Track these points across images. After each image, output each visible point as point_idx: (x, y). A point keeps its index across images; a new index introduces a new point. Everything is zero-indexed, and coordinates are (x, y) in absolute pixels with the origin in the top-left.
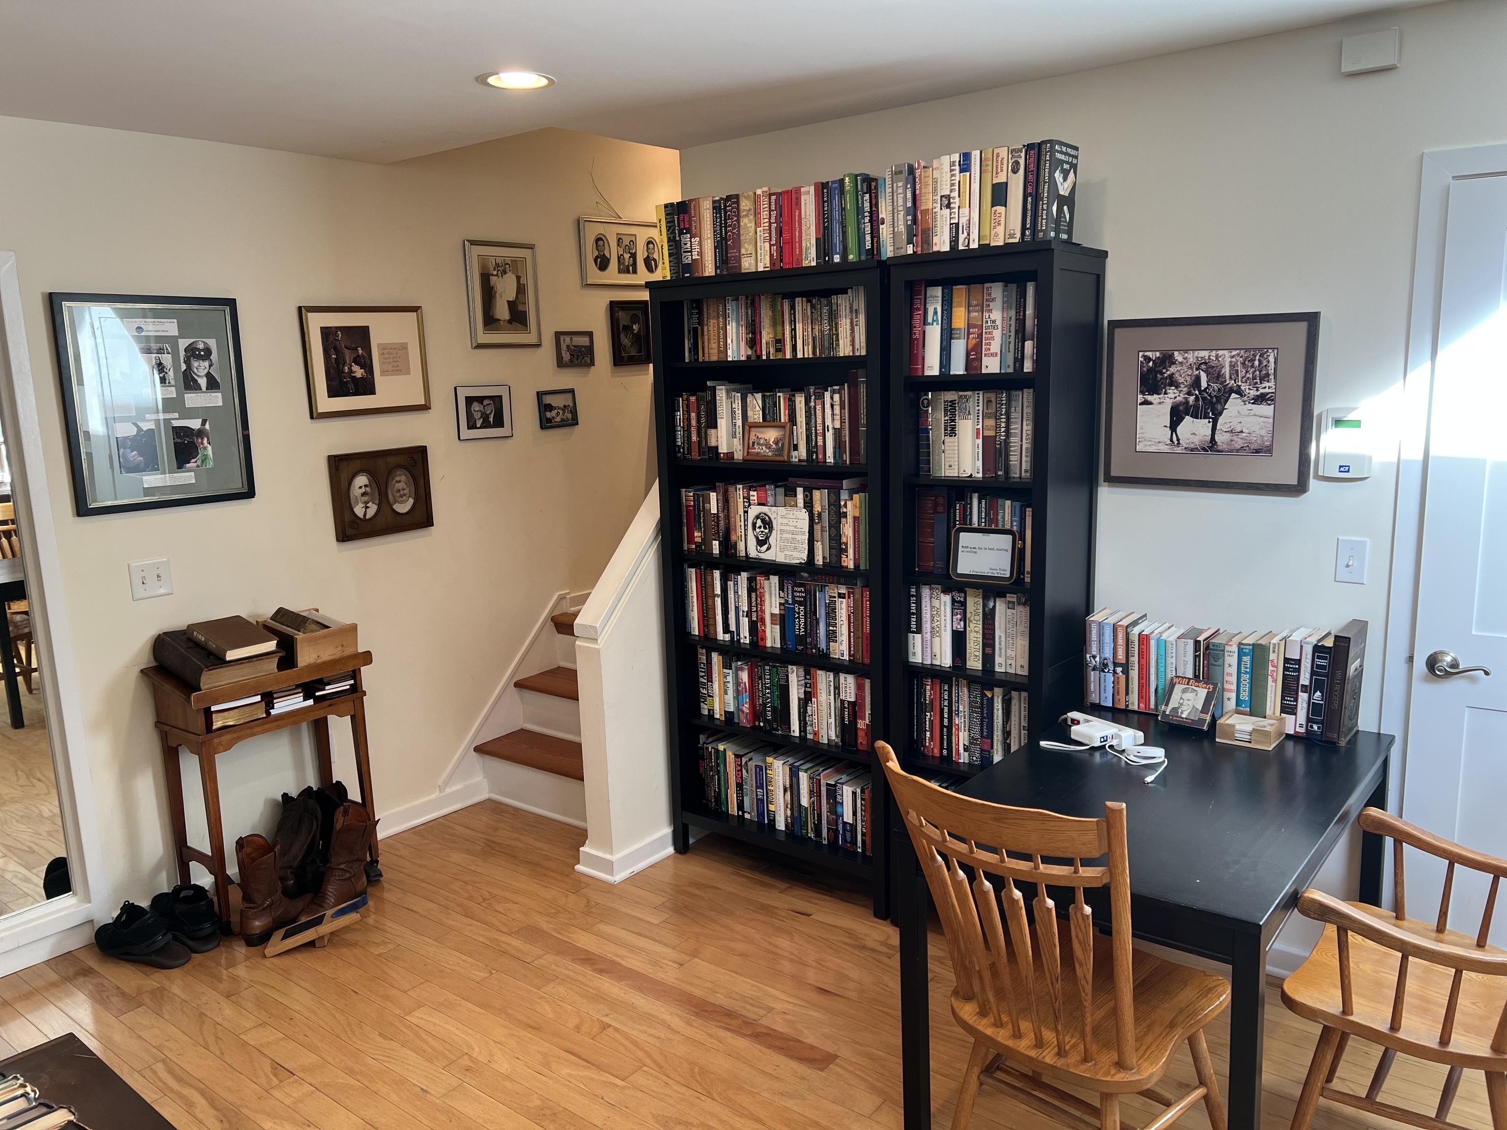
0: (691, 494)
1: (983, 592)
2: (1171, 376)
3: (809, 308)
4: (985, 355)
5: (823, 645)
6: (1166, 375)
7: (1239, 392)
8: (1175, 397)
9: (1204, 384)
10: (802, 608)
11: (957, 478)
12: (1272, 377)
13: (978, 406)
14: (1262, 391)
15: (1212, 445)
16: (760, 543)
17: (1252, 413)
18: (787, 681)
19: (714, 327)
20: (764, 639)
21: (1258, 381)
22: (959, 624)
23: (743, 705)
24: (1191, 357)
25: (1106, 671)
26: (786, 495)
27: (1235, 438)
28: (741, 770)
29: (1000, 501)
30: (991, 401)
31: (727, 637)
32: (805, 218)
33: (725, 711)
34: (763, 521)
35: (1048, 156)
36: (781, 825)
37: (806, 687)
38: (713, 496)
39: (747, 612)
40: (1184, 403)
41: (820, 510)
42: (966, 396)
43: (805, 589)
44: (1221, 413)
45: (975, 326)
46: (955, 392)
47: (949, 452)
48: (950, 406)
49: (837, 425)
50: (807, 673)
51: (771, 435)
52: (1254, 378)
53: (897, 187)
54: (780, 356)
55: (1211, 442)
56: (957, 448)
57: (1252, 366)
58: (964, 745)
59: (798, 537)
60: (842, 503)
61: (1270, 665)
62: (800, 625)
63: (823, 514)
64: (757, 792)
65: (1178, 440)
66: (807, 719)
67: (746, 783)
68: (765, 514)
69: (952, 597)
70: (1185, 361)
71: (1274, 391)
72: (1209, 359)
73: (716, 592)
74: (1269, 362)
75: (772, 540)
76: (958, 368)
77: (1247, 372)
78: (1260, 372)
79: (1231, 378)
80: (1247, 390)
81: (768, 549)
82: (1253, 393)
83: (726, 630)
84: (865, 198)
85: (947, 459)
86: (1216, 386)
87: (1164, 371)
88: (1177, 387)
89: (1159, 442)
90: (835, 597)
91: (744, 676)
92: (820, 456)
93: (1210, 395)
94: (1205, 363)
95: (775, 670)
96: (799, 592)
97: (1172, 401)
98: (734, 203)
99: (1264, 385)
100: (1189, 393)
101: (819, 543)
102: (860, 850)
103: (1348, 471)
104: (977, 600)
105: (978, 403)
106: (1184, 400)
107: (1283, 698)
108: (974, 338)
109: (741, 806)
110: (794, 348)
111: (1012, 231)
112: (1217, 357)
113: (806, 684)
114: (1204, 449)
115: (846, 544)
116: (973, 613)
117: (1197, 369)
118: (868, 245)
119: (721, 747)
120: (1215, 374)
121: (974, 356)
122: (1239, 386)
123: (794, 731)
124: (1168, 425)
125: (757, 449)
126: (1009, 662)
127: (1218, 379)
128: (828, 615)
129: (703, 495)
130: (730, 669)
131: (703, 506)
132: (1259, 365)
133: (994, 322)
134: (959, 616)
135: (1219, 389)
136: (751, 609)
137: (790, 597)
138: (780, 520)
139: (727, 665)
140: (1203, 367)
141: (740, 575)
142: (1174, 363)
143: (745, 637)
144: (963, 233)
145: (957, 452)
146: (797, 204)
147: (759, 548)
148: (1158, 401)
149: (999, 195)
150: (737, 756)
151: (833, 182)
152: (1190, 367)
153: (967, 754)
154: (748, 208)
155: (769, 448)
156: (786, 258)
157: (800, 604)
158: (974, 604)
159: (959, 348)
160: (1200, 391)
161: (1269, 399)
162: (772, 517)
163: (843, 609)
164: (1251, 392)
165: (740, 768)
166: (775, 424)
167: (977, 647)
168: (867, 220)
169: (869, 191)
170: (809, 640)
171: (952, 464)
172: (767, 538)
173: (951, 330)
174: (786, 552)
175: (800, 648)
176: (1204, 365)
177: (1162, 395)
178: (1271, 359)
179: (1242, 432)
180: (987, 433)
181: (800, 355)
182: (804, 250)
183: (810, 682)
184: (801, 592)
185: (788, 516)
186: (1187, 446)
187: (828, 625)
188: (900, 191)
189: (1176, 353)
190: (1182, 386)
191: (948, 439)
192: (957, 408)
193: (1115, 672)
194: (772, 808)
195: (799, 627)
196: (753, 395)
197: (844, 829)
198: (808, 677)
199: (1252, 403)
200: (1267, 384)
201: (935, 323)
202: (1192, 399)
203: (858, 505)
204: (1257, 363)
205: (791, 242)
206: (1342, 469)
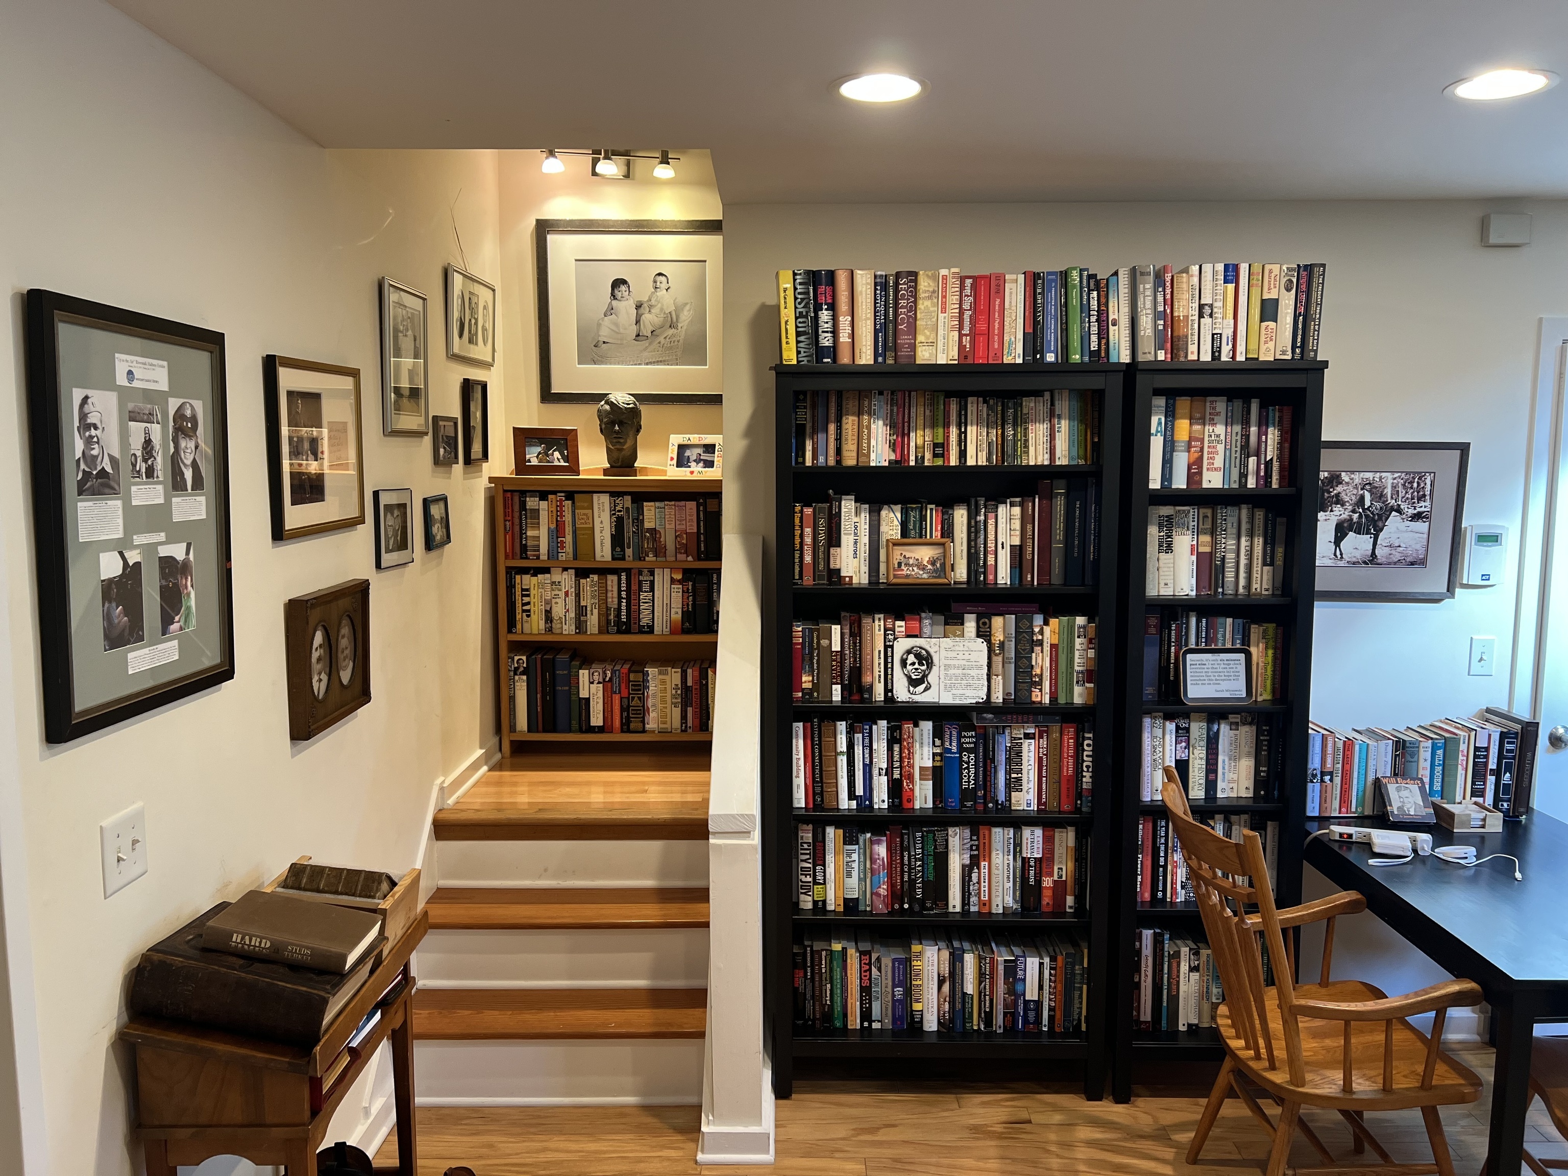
0: (800, 629)
1: (1208, 716)
2: (1338, 495)
3: (985, 409)
4: (1208, 469)
5: (1001, 797)
6: (1332, 494)
7: (1399, 511)
8: (1341, 515)
9: (1367, 503)
10: (972, 756)
11: (1172, 597)
12: (1428, 497)
13: (1193, 521)
14: (1418, 510)
15: (1372, 559)
16: (914, 683)
17: (1409, 529)
18: (947, 846)
19: (853, 425)
20: (911, 800)
21: (1416, 501)
22: (1183, 752)
23: (880, 887)
24: (1357, 478)
25: (1315, 781)
26: (945, 624)
27: (1393, 552)
28: (870, 970)
29: (1220, 620)
30: (1207, 517)
31: (854, 804)
32: (1010, 309)
33: (844, 899)
34: (918, 656)
35: (1321, 279)
36: (931, 1024)
37: (971, 850)
38: (836, 629)
39: (887, 769)
40: (1349, 520)
41: (1002, 639)
42: (1184, 511)
43: (976, 734)
44: (1381, 530)
45: (1197, 440)
46: (1172, 507)
47: (1165, 569)
48: (1166, 521)
49: (1017, 542)
50: (974, 832)
51: (925, 554)
52: (1413, 498)
53: (1144, 289)
54: (939, 462)
55: (1371, 556)
56: (1172, 565)
57: (1411, 488)
58: (1182, 882)
59: (973, 672)
60: (1037, 630)
61: (1460, 755)
62: (970, 776)
63: (1006, 643)
64: (893, 992)
65: (1341, 554)
66: (971, 888)
67: (876, 985)
68: (921, 648)
69: (1176, 724)
70: (1351, 481)
71: (1429, 510)
72: (1374, 480)
73: (839, 750)
74: (1426, 484)
75: (930, 678)
76: (1180, 482)
77: (1406, 493)
78: (1418, 493)
79: (1392, 498)
80: (1406, 510)
81: (926, 689)
82: (1411, 511)
83: (852, 795)
84: (1091, 296)
85: (1161, 578)
86: (1378, 505)
87: (1331, 490)
88: (1342, 505)
89: (1323, 557)
90: (1021, 739)
91: (882, 851)
92: (991, 577)
93: (1372, 513)
94: (1370, 484)
95: (931, 835)
96: (969, 737)
97: (1337, 518)
98: (911, 281)
99: (1420, 505)
100: (1354, 511)
101: (1000, 677)
102: (1045, 1029)
103: (1489, 580)
104: (1202, 724)
105: (1193, 518)
106: (1348, 518)
107: (1473, 783)
108: (1195, 452)
109: (866, 1015)
110: (963, 454)
111: (1284, 348)
112: (1381, 478)
113: (971, 846)
114: (1365, 563)
115: (1041, 676)
116: (1198, 739)
117: (1362, 489)
118: (1094, 346)
119: (837, 947)
120: (1379, 495)
121: (1195, 472)
122: (1399, 505)
123: (954, 907)
124: (1333, 541)
125: (905, 571)
126: (1231, 785)
127: (1380, 499)
128: (1009, 760)
129: (818, 630)
130: (857, 843)
131: (818, 643)
132: (1418, 487)
133: (1218, 436)
134: (1184, 744)
135: (1381, 508)
136: (892, 765)
137: (954, 744)
138: (943, 653)
139: (850, 839)
140: (1368, 487)
141: (876, 724)
142: (1341, 483)
143: (881, 798)
144: (1228, 344)
145: (1172, 569)
146: (997, 292)
147: (911, 689)
148: (1325, 518)
149: (1269, 310)
150: (862, 953)
151: (1049, 273)
152: (1356, 487)
153: (1183, 891)
154: (931, 289)
155: (923, 569)
156: (981, 352)
157: (969, 751)
158: (1198, 729)
159: (1181, 461)
160: (1364, 509)
161: (1424, 517)
162: (932, 651)
163: (1030, 752)
164: (1409, 510)
165: (867, 967)
166: (923, 540)
167: (1202, 775)
168: (1093, 319)
169: (1098, 288)
170: (980, 793)
171: (1168, 582)
172: (925, 676)
173: (1173, 442)
174: (954, 692)
175: (969, 804)
176: (1368, 485)
177: (1328, 513)
178: (1428, 482)
179: (1399, 546)
180: (1201, 549)
181: (971, 462)
182: (1006, 345)
183: (976, 843)
184: (972, 737)
185: (957, 648)
186: (1349, 560)
187: (1008, 772)
188: (1148, 293)
189: (1343, 474)
190: (1348, 504)
191: (1163, 556)
192: (1174, 524)
193: (1322, 781)
194: (917, 1006)
195: (969, 779)
196: (890, 507)
197: (1026, 1009)
198: (975, 838)
199: (1410, 521)
200: (1422, 504)
201: (1159, 434)
202: (1355, 516)
203: (1057, 631)
204: (1415, 485)
205: (988, 334)
206: (1484, 578)
